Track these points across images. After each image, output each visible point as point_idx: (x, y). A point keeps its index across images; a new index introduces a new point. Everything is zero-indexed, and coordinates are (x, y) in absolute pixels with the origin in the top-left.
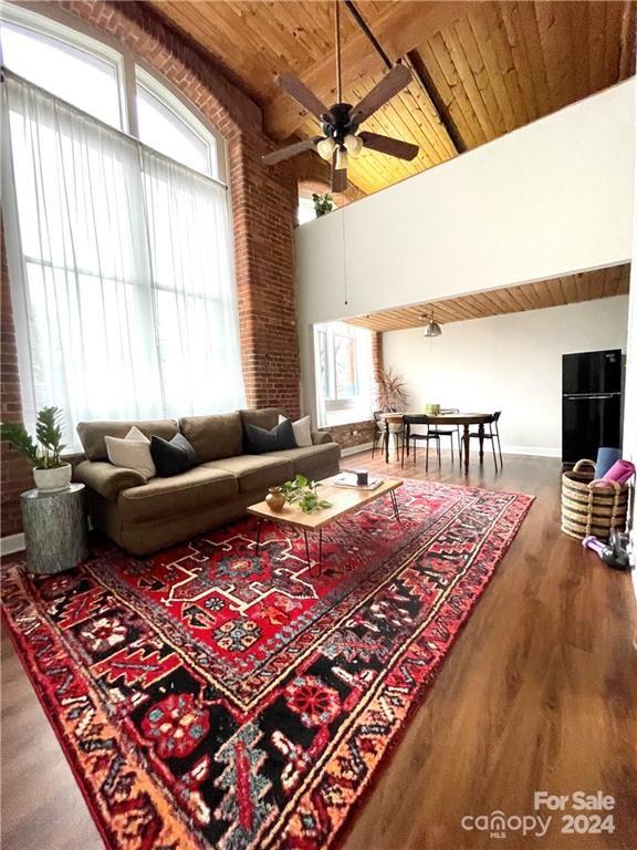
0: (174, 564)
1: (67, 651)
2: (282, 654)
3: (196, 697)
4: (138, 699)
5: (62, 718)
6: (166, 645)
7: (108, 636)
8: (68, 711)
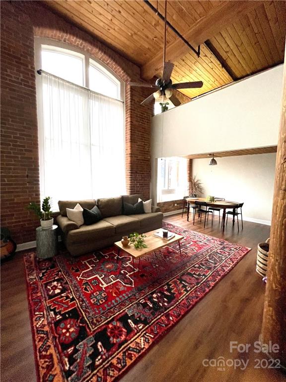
0: (86, 262)
1: (41, 293)
2: (112, 310)
3: (77, 321)
4: (59, 317)
5: (34, 319)
6: (73, 297)
7: (56, 289)
8: (36, 317)
